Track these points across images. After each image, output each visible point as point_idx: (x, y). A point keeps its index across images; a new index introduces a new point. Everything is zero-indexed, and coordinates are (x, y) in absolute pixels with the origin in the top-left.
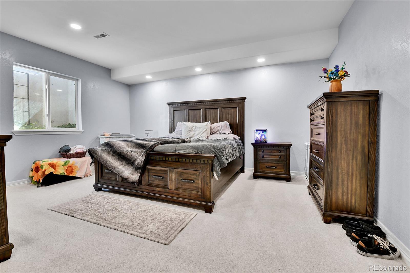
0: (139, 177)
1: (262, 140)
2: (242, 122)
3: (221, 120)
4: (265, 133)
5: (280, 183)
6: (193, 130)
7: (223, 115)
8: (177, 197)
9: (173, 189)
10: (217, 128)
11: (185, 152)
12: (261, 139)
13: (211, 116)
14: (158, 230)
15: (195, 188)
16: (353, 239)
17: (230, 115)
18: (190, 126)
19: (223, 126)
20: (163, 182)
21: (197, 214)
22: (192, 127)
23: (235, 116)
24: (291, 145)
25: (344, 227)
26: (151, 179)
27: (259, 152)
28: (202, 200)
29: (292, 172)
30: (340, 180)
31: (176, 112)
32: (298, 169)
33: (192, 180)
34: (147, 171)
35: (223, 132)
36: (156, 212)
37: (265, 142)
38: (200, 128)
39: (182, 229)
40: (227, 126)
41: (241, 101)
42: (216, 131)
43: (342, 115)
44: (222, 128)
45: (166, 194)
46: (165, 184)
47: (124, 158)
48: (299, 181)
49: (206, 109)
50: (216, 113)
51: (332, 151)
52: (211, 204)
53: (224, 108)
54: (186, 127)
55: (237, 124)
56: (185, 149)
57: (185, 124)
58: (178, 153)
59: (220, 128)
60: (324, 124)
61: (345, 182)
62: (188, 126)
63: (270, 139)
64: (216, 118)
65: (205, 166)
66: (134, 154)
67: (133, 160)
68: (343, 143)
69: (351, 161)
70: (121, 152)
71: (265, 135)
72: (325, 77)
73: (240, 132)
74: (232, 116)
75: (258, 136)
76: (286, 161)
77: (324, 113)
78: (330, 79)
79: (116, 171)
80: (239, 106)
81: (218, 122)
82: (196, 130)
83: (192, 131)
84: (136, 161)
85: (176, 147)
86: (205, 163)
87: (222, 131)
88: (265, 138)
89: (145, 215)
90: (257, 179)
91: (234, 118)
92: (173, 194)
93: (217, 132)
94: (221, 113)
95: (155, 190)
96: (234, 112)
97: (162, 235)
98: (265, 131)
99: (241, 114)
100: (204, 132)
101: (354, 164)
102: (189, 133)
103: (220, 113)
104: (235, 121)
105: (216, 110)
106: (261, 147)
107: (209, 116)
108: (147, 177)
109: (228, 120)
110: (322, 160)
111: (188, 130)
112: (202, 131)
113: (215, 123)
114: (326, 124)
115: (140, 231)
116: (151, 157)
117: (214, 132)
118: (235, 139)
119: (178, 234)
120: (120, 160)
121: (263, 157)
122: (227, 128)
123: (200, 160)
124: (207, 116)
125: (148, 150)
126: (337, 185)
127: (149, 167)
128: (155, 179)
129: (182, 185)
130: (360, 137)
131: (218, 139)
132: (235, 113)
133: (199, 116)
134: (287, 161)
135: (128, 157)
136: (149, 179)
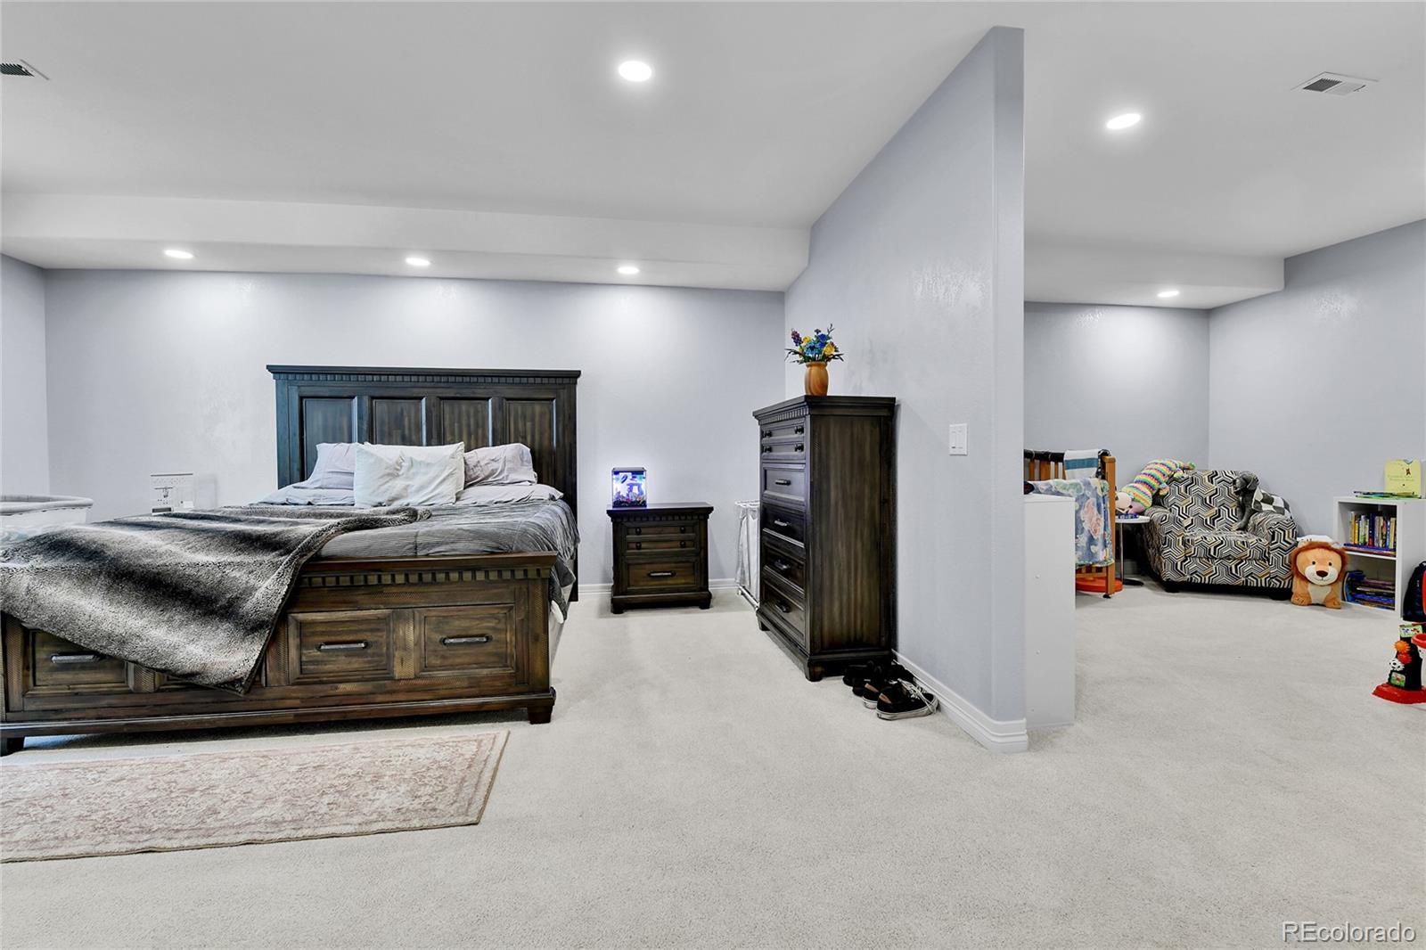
0: (256, 657)
1: (634, 499)
2: (571, 445)
3: (500, 440)
4: (640, 478)
5: (686, 613)
6: (400, 473)
7: (505, 421)
8: (427, 698)
9: (412, 677)
10: (488, 463)
11: (454, 550)
12: (628, 495)
13: (460, 422)
14: (417, 801)
15: (492, 659)
16: (870, 696)
17: (529, 424)
18: (390, 460)
19: (511, 458)
20: (366, 659)
21: (509, 733)
22: (397, 463)
23: (547, 426)
24: (711, 509)
25: (847, 682)
26: (315, 656)
27: (628, 534)
28: (522, 688)
29: (712, 583)
30: (836, 583)
31: (310, 405)
32: (722, 575)
33: (482, 636)
34: (292, 630)
35: (510, 476)
36: (368, 760)
37: (641, 506)
38: (428, 464)
39: (493, 777)
40: (525, 459)
41: (566, 381)
42: (487, 474)
43: (837, 444)
44: (509, 465)
45: (380, 698)
46: (375, 664)
47: (178, 594)
48: (728, 604)
49: (441, 398)
50: (480, 415)
51: (821, 523)
52: (543, 696)
53: (508, 399)
54: (372, 460)
55: (551, 452)
56: (452, 543)
57: (367, 452)
58: (427, 555)
59: (499, 466)
60: (804, 461)
61: (845, 586)
62: (381, 460)
63: (656, 494)
64: (480, 432)
65: (528, 589)
66: (236, 574)
67: (228, 596)
68: (840, 503)
69: (853, 540)
70: (158, 574)
71: (639, 486)
72: (796, 353)
73: (565, 477)
74: (537, 425)
75: (621, 489)
76: (698, 554)
77: (807, 439)
78: (807, 359)
79: (133, 652)
80: (558, 397)
81: (488, 446)
82: (414, 474)
83: (398, 476)
84: (246, 601)
85: (416, 536)
86: (529, 577)
87: (507, 476)
88: (641, 493)
89: (333, 776)
90: (622, 613)
91: (541, 434)
92: (409, 691)
93: (490, 479)
94: (499, 414)
95: (332, 692)
96: (542, 415)
97: (441, 807)
98: (638, 473)
99: (566, 422)
100: (444, 480)
101: (859, 545)
102: (388, 482)
103: (494, 418)
104: (546, 443)
105: (479, 404)
106: (635, 521)
107: (452, 425)
108: (293, 653)
109: (524, 438)
110: (801, 545)
111: (381, 474)
112: (437, 476)
113: (476, 448)
114: (808, 464)
115: (357, 819)
116: (314, 580)
117: (478, 477)
118: (553, 498)
119: (489, 791)
120: (157, 604)
121: (639, 548)
122: (522, 465)
123: (513, 571)
124: (447, 423)
125: (302, 557)
126: (831, 593)
127: (301, 616)
128: (331, 656)
129: (444, 657)
130: (867, 490)
131: (500, 502)
132: (547, 416)
133: (413, 421)
134: (702, 554)
135: (201, 590)
136: (304, 659)
